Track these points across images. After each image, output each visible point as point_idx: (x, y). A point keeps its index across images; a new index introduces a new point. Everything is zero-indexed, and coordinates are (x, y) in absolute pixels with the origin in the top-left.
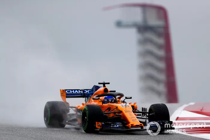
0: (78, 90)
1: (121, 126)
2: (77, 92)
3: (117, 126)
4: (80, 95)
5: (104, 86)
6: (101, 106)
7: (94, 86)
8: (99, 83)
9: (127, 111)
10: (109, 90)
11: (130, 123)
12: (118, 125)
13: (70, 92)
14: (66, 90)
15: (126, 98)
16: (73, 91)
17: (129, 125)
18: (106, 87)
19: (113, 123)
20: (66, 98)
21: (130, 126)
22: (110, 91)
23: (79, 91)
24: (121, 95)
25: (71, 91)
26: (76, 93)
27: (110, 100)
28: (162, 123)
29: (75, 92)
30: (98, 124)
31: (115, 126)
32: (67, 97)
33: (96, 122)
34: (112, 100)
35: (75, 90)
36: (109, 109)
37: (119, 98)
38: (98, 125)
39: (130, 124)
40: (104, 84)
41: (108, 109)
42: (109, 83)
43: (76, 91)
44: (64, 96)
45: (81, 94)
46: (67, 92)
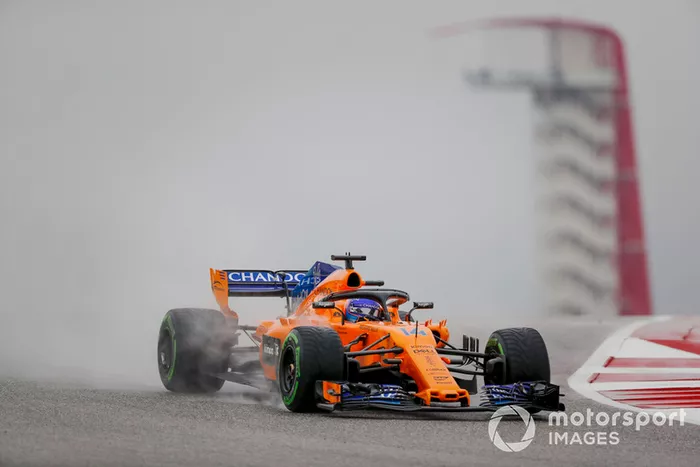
0: (264, 272)
1: (401, 396)
2: (262, 277)
3: (389, 395)
4: (271, 289)
5: (349, 266)
6: (339, 328)
7: (317, 263)
8: (335, 258)
9: (419, 349)
10: (364, 278)
11: (428, 387)
12: (391, 393)
13: (241, 277)
14: (229, 271)
15: (417, 306)
16: (251, 274)
17: (426, 395)
18: (355, 271)
19: (376, 387)
20: (230, 298)
21: (429, 396)
22: (368, 284)
23: (269, 275)
24: (403, 298)
25: (243, 274)
26: (260, 280)
27: (366, 311)
28: (526, 389)
29: (255, 278)
30: (329, 387)
31: (383, 396)
32: (231, 294)
33: (325, 382)
34: (373, 310)
35: (256, 272)
36: (364, 339)
37: (395, 305)
38: (330, 391)
39: (428, 391)
40: (349, 260)
41: (361, 339)
42: (364, 258)
43: (260, 274)
44: (223, 290)
45: (275, 285)
46: (233, 276)
